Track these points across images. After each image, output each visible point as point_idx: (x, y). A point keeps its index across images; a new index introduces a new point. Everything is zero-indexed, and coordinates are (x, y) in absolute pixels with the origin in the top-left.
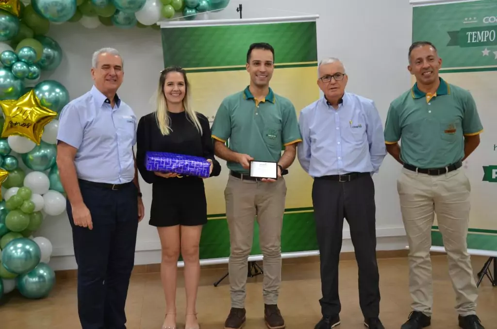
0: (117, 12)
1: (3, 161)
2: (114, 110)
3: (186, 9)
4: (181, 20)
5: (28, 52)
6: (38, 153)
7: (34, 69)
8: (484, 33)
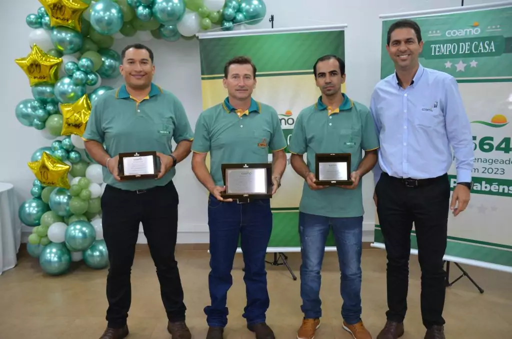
0: (162, 26)
1: (67, 155)
3: (224, 21)
5: (85, 62)
7: (92, 76)
8: (447, 46)
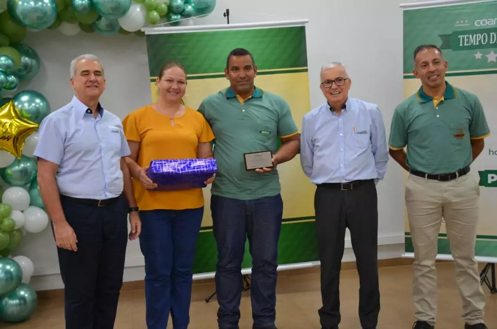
0: (100, 18)
2: (97, 119)
3: (171, 14)
4: (166, 26)
5: (5, 60)
6: (17, 167)
7: (12, 78)
8: (476, 36)
